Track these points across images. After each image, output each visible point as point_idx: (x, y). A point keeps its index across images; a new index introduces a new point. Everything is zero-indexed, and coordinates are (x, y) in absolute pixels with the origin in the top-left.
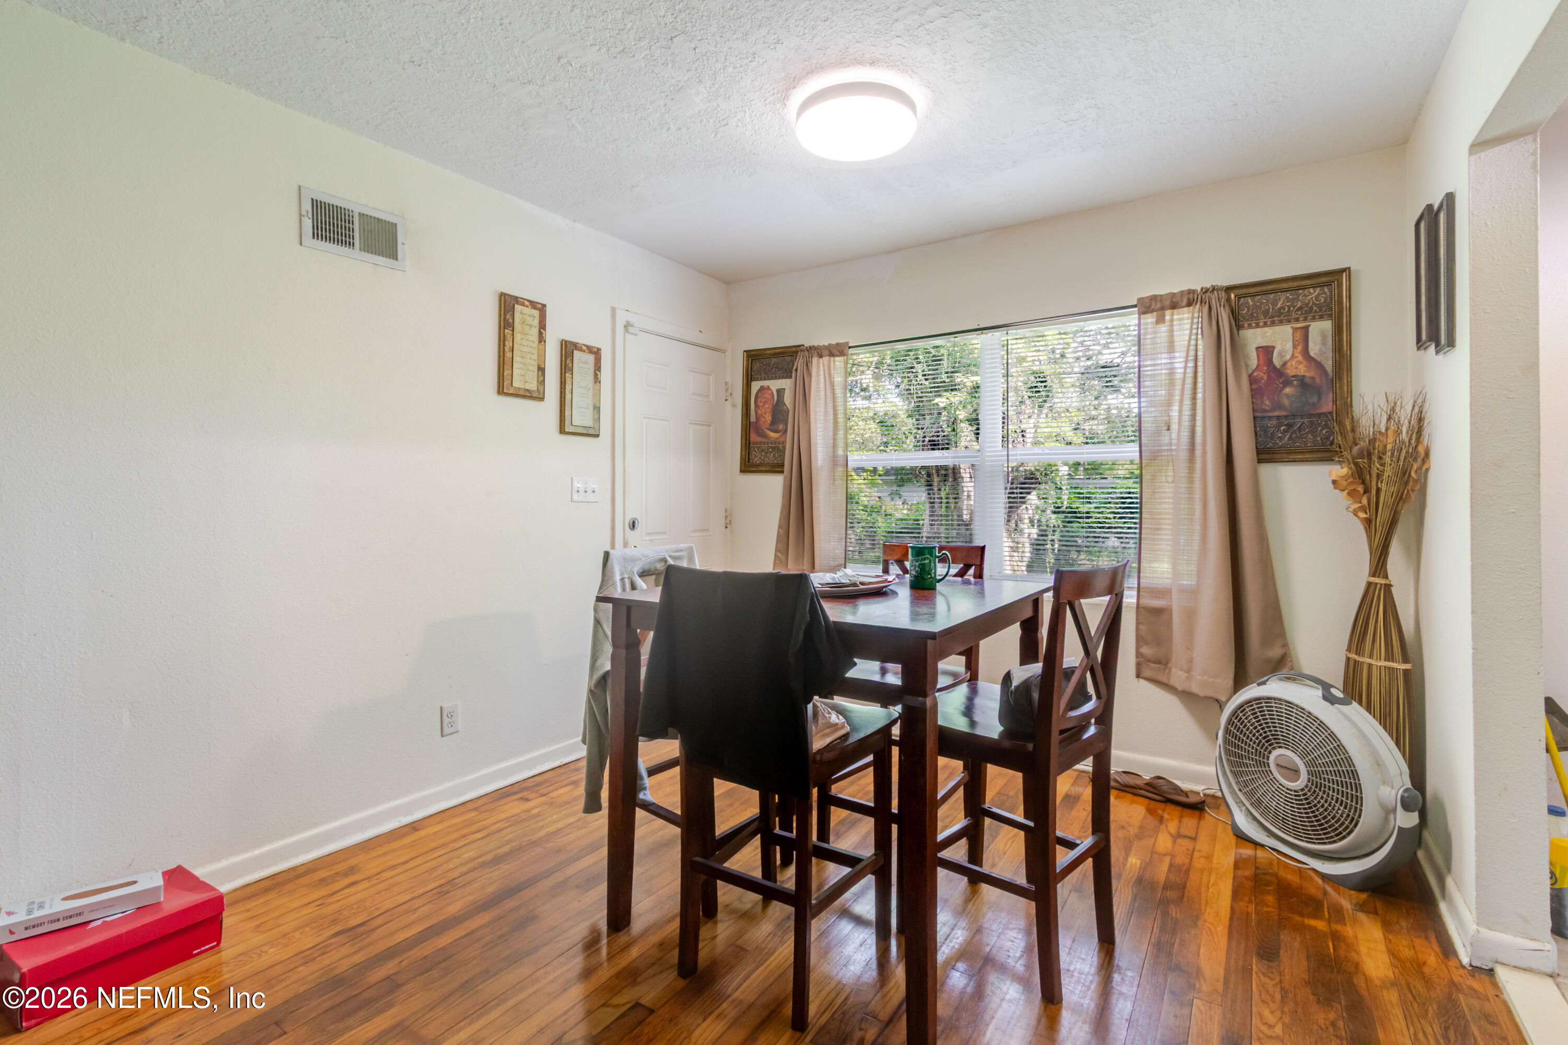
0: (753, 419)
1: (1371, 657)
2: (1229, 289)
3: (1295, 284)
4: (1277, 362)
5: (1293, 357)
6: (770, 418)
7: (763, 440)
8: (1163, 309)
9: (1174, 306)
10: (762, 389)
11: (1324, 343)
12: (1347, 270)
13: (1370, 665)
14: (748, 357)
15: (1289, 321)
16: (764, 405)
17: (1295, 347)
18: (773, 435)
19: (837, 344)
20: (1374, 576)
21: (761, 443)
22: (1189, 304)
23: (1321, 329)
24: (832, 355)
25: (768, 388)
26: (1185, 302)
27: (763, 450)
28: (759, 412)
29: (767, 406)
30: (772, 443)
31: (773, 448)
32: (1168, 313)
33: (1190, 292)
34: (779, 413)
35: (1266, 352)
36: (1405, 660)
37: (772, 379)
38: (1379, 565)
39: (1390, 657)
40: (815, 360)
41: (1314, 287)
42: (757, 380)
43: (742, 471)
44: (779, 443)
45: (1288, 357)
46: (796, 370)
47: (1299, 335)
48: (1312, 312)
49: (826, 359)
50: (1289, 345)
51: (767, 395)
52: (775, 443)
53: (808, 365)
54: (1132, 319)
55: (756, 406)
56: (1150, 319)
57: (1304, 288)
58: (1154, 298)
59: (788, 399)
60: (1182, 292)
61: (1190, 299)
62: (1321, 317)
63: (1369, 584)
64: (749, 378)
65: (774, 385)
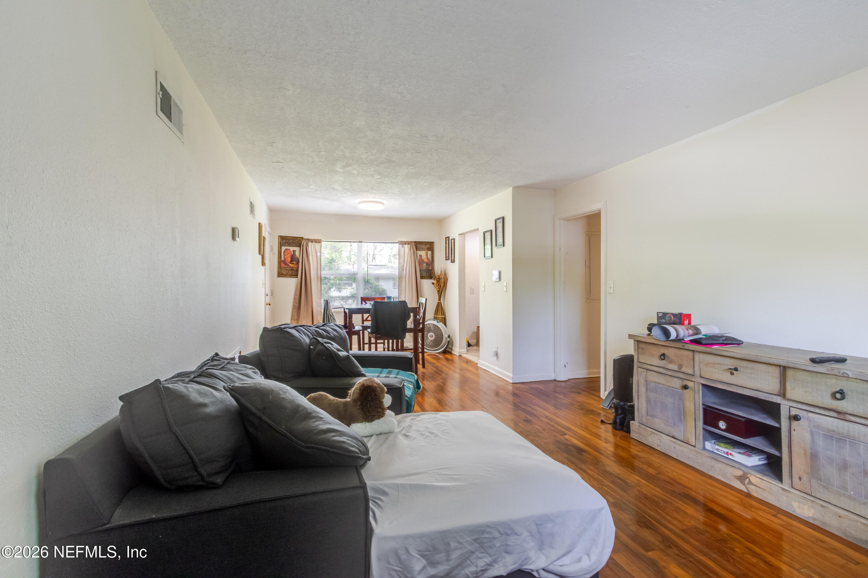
0: (283, 259)
1: (439, 315)
2: (415, 242)
3: (426, 243)
4: (423, 258)
5: (425, 258)
6: (290, 259)
7: (288, 267)
8: (403, 244)
9: (405, 244)
10: (286, 249)
11: (430, 256)
12: (434, 242)
13: (439, 317)
14: (281, 238)
15: (425, 250)
16: (287, 255)
17: (425, 256)
18: (291, 265)
19: (318, 239)
20: (439, 301)
21: (286, 267)
22: (408, 244)
23: (430, 253)
24: (316, 242)
25: (289, 249)
26: (407, 244)
27: (287, 270)
28: (285, 257)
29: (288, 255)
30: (291, 268)
31: (291, 269)
32: (404, 245)
33: (409, 242)
34: (293, 258)
35: (421, 256)
36: (444, 315)
37: (291, 246)
38: (440, 299)
39: (442, 315)
40: (310, 243)
41: (429, 244)
42: (284, 246)
43: (278, 276)
44: (294, 268)
45: (424, 258)
46: (303, 245)
47: (426, 254)
48: (429, 249)
49: (314, 243)
50: (425, 255)
51: (288, 252)
52: (292, 268)
53: (307, 244)
54: (397, 245)
55: (284, 255)
56: (401, 246)
57: (427, 244)
58: (402, 241)
59: (297, 254)
60: (407, 241)
61: (408, 243)
62: (430, 251)
63: (438, 302)
64: (281, 245)
65: (292, 249)
